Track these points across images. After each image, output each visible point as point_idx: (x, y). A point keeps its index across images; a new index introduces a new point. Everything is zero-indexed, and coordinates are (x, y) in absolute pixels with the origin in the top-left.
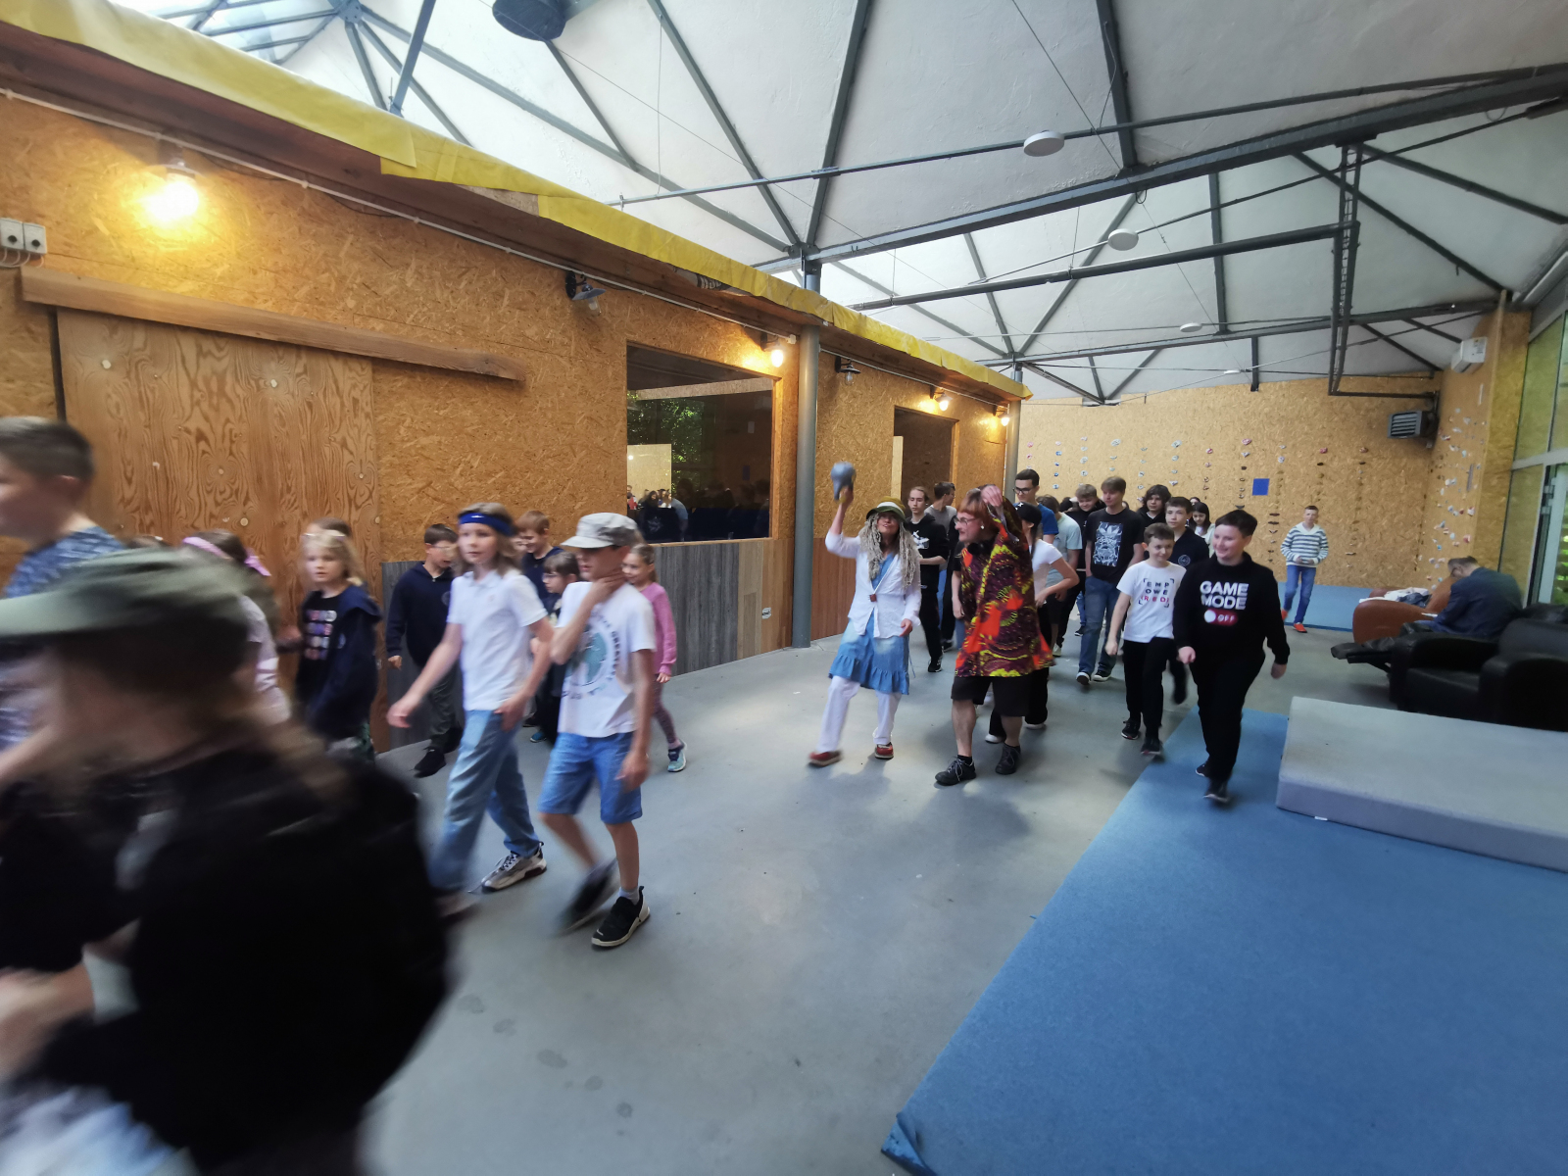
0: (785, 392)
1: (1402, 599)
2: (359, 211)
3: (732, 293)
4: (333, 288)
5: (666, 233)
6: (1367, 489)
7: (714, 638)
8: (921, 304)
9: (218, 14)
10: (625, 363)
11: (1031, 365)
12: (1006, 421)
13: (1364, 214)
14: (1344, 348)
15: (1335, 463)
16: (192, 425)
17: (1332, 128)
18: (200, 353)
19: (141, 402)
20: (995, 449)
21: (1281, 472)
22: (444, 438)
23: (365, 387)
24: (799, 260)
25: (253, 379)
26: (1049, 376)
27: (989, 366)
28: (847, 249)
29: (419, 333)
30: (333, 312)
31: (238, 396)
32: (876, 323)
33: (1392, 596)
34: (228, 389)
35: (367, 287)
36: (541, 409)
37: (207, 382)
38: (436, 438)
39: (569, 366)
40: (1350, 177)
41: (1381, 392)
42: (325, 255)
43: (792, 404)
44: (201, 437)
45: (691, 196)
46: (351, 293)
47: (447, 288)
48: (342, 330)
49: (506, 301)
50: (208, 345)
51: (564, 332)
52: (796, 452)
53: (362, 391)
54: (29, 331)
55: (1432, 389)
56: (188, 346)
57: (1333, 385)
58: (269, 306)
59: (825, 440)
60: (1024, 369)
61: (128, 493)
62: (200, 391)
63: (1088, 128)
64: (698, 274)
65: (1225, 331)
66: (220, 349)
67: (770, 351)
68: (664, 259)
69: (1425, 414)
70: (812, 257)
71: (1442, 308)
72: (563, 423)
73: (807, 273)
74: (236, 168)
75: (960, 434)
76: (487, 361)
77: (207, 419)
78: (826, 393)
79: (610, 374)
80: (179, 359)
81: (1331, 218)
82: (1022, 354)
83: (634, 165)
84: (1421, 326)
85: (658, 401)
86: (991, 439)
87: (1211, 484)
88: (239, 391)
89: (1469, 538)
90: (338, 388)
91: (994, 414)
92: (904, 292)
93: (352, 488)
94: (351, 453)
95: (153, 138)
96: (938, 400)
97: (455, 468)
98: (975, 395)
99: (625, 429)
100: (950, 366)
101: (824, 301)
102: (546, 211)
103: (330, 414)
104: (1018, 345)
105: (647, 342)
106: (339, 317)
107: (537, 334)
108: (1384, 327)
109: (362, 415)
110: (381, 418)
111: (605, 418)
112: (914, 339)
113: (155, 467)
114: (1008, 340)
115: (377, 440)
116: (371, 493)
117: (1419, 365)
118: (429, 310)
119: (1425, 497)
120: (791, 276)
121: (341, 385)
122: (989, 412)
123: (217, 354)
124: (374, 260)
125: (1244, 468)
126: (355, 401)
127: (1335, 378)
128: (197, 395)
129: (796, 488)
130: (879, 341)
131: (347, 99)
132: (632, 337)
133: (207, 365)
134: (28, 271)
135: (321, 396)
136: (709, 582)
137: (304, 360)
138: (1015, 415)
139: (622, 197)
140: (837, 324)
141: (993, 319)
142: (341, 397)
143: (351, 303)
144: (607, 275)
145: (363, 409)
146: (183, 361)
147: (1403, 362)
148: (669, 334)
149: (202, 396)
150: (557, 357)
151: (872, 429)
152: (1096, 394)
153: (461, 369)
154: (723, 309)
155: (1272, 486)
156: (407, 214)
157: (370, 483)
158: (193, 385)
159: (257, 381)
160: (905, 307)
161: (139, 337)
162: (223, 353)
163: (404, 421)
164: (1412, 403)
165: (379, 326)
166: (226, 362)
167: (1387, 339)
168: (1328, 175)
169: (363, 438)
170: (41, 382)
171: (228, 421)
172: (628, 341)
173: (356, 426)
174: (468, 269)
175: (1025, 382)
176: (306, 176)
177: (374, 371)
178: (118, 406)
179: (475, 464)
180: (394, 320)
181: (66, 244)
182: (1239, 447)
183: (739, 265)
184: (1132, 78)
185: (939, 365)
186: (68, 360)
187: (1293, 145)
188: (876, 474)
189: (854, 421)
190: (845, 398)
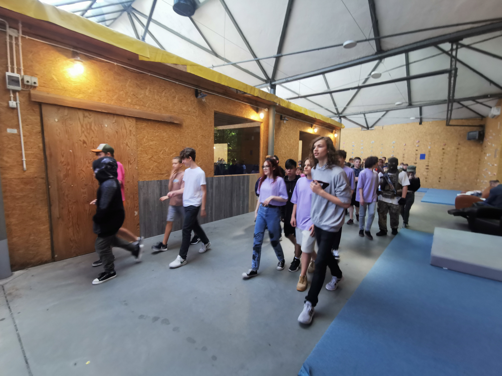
0: (264, 127)
1: (472, 195)
2: (132, 72)
3: (248, 95)
4: (124, 96)
5: (226, 77)
6: (459, 158)
7: (241, 206)
8: (309, 98)
9: (89, 11)
10: (214, 118)
11: (344, 117)
12: (336, 135)
13: (459, 65)
14: (451, 110)
15: (449, 149)
16: (82, 139)
17: (448, 37)
18: (84, 117)
19: (67, 132)
21: (430, 152)
22: (157, 142)
23: (133, 127)
24: (269, 84)
25: (100, 124)
26: (350, 121)
27: (330, 117)
28: (284, 80)
29: (150, 109)
30: (124, 103)
31: (95, 130)
32: (294, 104)
33: (469, 193)
34: (92, 128)
35: (135, 95)
36: (187, 133)
37: (86, 125)
38: (155, 142)
39: (196, 119)
40: (454, 53)
41: (464, 124)
42: (122, 86)
43: (266, 130)
44: (84, 142)
45: (234, 65)
46: (129, 97)
47: (159, 95)
48: (127, 109)
49: (176, 99)
50: (87, 114)
51: (194, 108)
52: (268, 146)
53: (132, 128)
54: (33, 110)
55: (482, 123)
56: (80, 114)
57: (448, 122)
58: (105, 102)
59: (277, 142)
60: (342, 119)
61: (63, 159)
62: (84, 128)
63: (364, 38)
64: (237, 90)
65: (410, 105)
66: (90, 115)
67: (259, 113)
68: (226, 84)
69: (480, 132)
70: (273, 83)
71: (485, 96)
72: (194, 137)
73: (271, 88)
74: (95, 59)
76: (171, 118)
77: (86, 137)
78: (278, 127)
79: (209, 121)
80: (78, 118)
81: (447, 66)
82: (341, 113)
83: (217, 55)
84: (478, 103)
85: (223, 130)
87: (406, 156)
88: (96, 128)
89: (495, 174)
90: (125, 127)
91: (332, 133)
92: (303, 94)
93: (129, 158)
94: (129, 147)
95: (70, 50)
96: (314, 129)
97: (161, 151)
98: (327, 127)
99: (213, 139)
100: (318, 118)
101: (277, 97)
102: (189, 70)
103: (123, 135)
104: (340, 110)
105: (220, 111)
106: (126, 105)
107: (186, 109)
108: (466, 103)
109: (132, 135)
110: (138, 136)
111: (207, 135)
112: (306, 109)
113: (71, 152)
114: (337, 109)
115: (137, 143)
116: (135, 159)
117: (478, 116)
118: (153, 102)
119: (480, 160)
120: (266, 89)
121: (126, 126)
123: (89, 117)
124: (136, 87)
125: (417, 150)
126: (131, 131)
127: (448, 120)
128: (83, 129)
130: (295, 110)
131: (128, 37)
132: (216, 110)
133: (86, 120)
134: (33, 92)
135: (120, 130)
136: (240, 188)
137: (116, 118)
138: (339, 133)
139: (213, 65)
140: (281, 105)
141: (332, 102)
142: (126, 130)
143: (129, 100)
144: (208, 90)
145: (133, 133)
146: (79, 119)
147: (472, 114)
148: (227, 109)
149: (85, 130)
150: (193, 117)
151: (292, 139)
152: (366, 126)
153: (163, 121)
154: (245, 100)
155: (426, 157)
156: (146, 72)
157: (134, 156)
158: (82, 126)
159: (101, 125)
160: (303, 99)
161: (66, 112)
162: (91, 116)
163: (145, 137)
164: (475, 128)
165: (138, 108)
166: (92, 119)
167: (467, 107)
168: (447, 53)
169: (133, 142)
170: (37, 126)
171: (92, 137)
172: (215, 111)
173: (131, 139)
174: (165, 89)
175: (342, 123)
176: (116, 61)
177: (136, 121)
178: (59, 133)
179: (167, 150)
180: (143, 105)
181: (44, 83)
182: (415, 144)
183: (250, 86)
184: (379, 22)
185: (314, 117)
186: (45, 119)
187: (434, 43)
188: (293, 153)
189: (286, 136)
190: (283, 129)
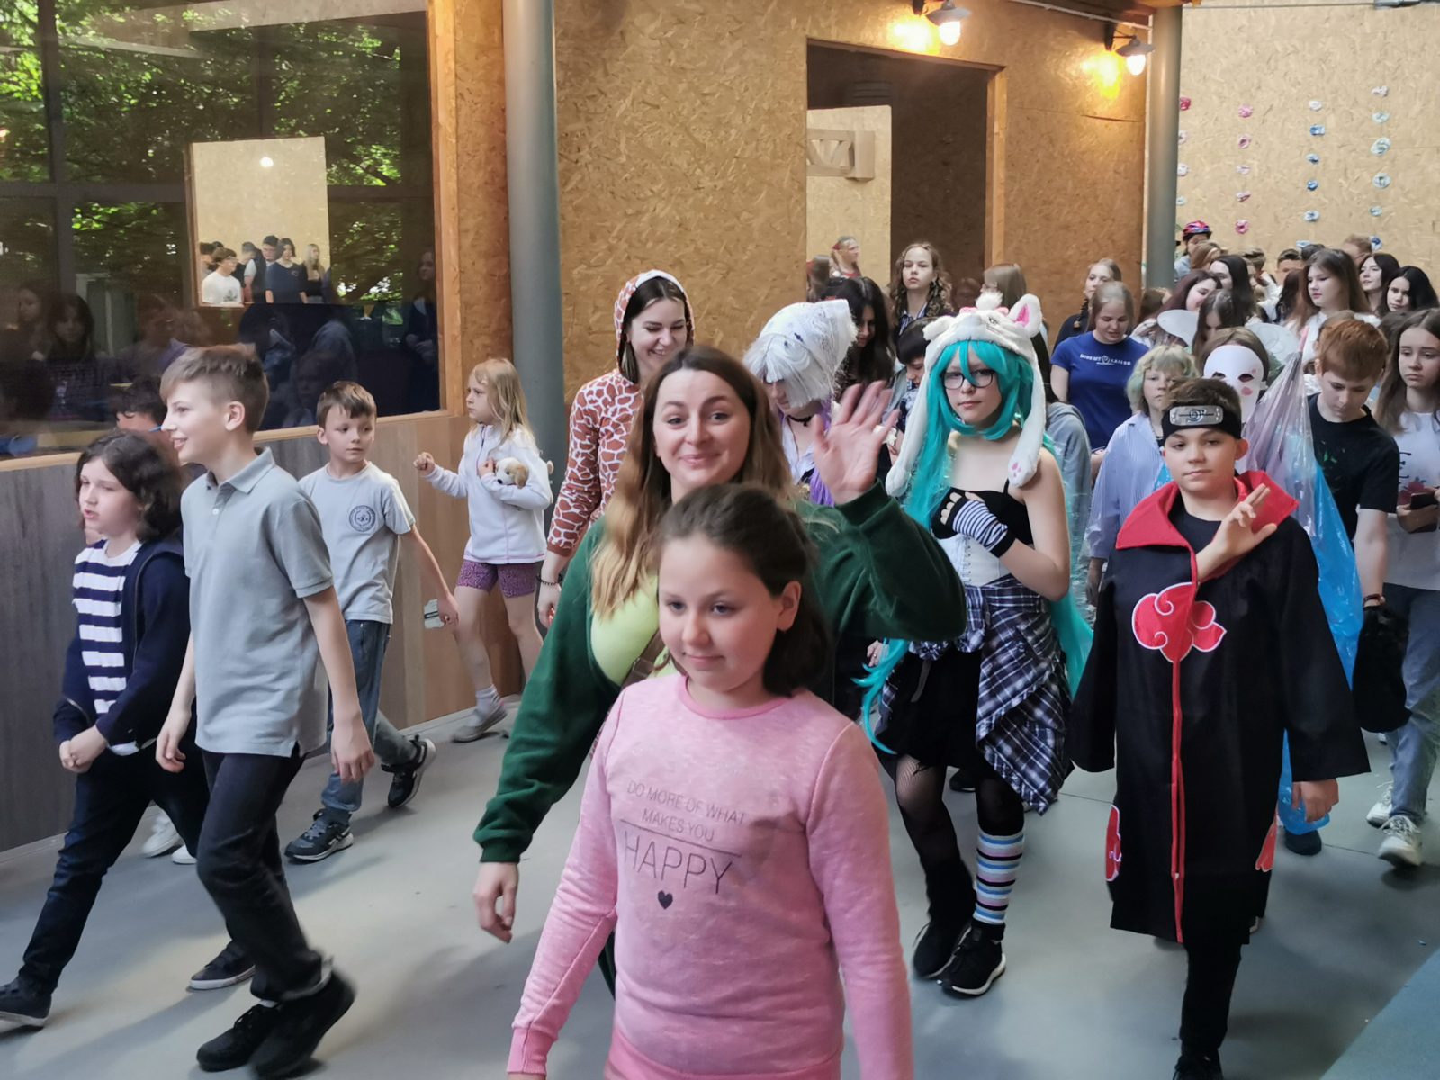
0: (461, 19)
12: (1137, 63)
20: (1115, 134)
43: (482, 50)
52: (505, 176)
59: (596, 140)
75: (1009, 101)
86: (1101, 111)
91: (1109, 45)
96: (934, 18)
122: (1095, 39)
129: (508, 278)
138: (1165, 47)
151: (741, 105)
188: (756, 224)
189: (682, 87)
190: (651, 28)
